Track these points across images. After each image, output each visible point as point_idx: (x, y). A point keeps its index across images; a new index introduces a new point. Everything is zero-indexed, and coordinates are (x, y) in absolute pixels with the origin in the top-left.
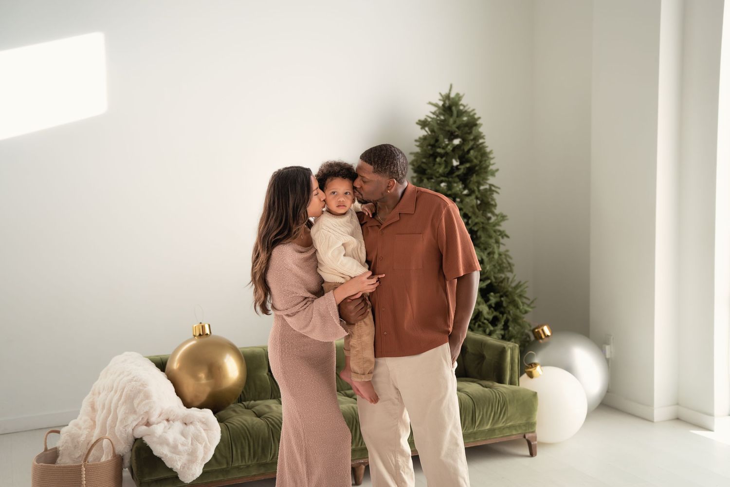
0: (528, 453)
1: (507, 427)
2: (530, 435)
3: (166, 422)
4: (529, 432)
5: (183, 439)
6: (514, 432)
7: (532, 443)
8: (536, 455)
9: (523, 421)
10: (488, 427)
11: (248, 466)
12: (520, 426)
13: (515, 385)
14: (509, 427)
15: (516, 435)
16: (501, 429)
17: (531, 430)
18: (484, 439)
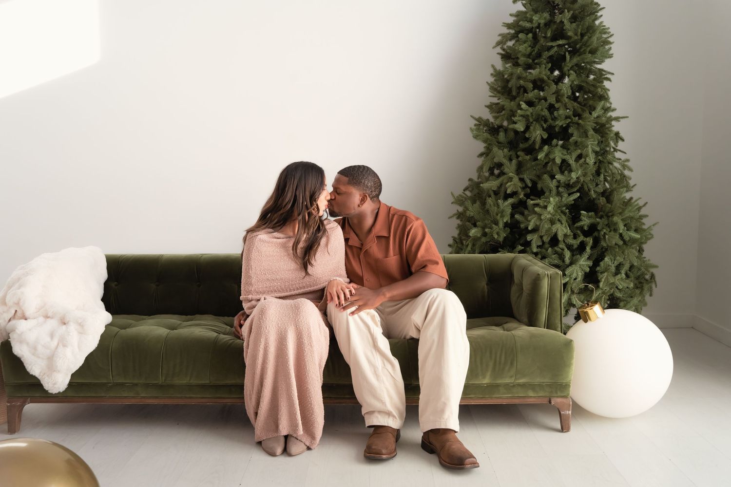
0: (559, 427)
1: (519, 385)
2: (559, 400)
3: (41, 319)
4: (558, 397)
5: (48, 339)
6: (531, 394)
7: (562, 413)
8: (568, 430)
9: (547, 380)
10: (486, 381)
11: (136, 385)
12: (541, 386)
13: (555, 329)
14: (523, 386)
15: (534, 397)
16: (508, 387)
17: (559, 394)
18: (481, 396)
